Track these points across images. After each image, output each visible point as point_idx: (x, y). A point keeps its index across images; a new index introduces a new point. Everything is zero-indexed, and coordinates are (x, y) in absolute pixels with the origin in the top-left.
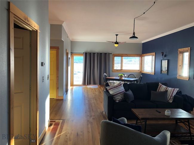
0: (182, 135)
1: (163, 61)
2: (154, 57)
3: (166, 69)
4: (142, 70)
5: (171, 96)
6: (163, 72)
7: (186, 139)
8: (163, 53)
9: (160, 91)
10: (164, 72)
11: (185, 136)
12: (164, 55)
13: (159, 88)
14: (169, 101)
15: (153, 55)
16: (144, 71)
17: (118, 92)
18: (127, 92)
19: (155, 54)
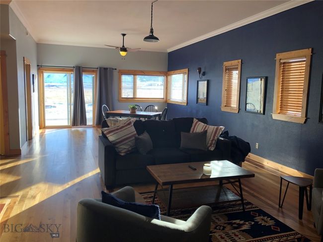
0: (229, 205)
1: (200, 83)
2: (186, 76)
3: (205, 96)
4: (168, 98)
5: (213, 140)
6: (199, 101)
7: (236, 210)
8: (200, 69)
9: (194, 132)
10: (201, 100)
11: (233, 205)
12: (202, 72)
13: (193, 127)
14: (210, 148)
15: (184, 73)
16: (171, 100)
17: (125, 137)
18: (141, 137)
19: (188, 71)
